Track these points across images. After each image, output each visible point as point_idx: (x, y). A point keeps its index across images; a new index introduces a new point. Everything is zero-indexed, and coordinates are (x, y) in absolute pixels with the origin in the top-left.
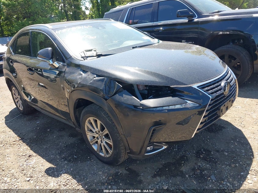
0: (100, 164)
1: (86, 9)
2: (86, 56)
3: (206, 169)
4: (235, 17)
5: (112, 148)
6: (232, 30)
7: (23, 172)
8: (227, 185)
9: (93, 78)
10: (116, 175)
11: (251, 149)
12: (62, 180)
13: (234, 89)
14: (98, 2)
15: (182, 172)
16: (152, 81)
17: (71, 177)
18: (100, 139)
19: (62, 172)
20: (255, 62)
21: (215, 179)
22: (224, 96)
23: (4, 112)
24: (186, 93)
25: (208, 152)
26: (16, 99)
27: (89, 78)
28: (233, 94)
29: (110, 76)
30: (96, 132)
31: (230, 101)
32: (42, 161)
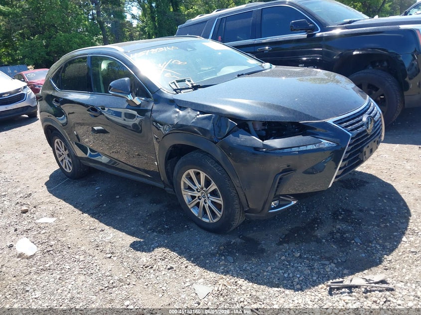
0: (204, 234)
1: (132, 18)
2: (179, 88)
3: (348, 232)
4: (376, 29)
5: (221, 208)
6: (371, 48)
7: (98, 248)
8: (376, 247)
9: (196, 116)
10: (228, 244)
11: (406, 206)
12: (156, 254)
13: (379, 126)
14: (152, 6)
15: (316, 236)
16: (275, 116)
17: (168, 250)
18: (203, 199)
19: (153, 246)
20: (406, 93)
21: (361, 242)
22: (367, 135)
23: (40, 176)
24: (318, 129)
25: (348, 212)
26: (60, 156)
27: (190, 116)
28: (378, 132)
29: (220, 112)
30: (197, 189)
31: (374, 142)
32: (121, 235)
